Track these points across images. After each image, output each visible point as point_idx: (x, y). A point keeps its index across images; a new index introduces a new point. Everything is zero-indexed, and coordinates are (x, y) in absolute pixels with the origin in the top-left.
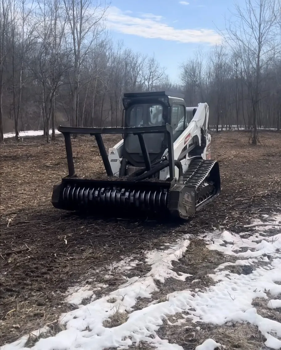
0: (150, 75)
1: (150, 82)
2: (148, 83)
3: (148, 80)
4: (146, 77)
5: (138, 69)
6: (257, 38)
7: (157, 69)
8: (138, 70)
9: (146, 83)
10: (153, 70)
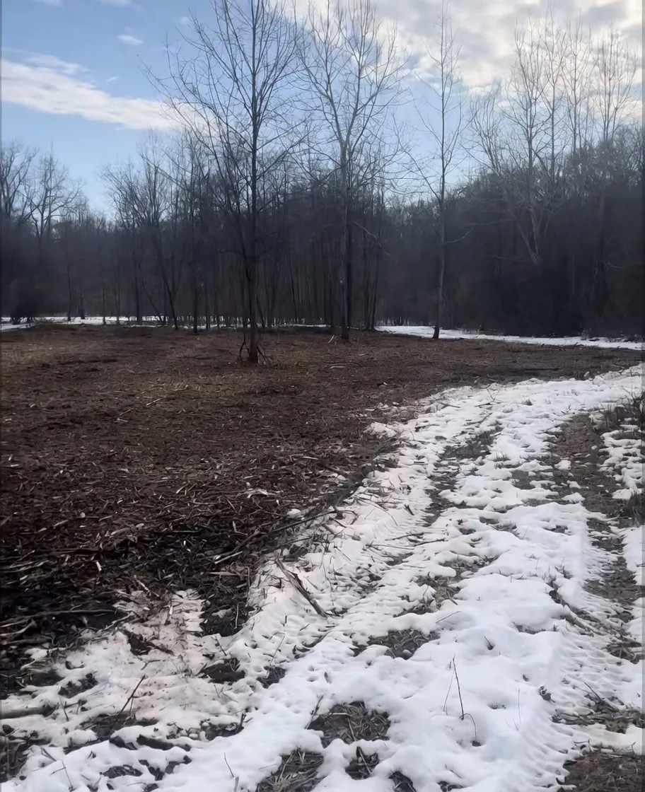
0: (46, 197)
1: (46, 214)
2: (42, 215)
3: (41, 208)
4: (36, 201)
5: (17, 179)
6: (249, 104)
7: (64, 184)
8: (17, 184)
9: (37, 215)
10: (52, 184)
